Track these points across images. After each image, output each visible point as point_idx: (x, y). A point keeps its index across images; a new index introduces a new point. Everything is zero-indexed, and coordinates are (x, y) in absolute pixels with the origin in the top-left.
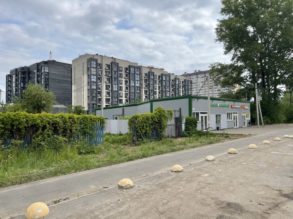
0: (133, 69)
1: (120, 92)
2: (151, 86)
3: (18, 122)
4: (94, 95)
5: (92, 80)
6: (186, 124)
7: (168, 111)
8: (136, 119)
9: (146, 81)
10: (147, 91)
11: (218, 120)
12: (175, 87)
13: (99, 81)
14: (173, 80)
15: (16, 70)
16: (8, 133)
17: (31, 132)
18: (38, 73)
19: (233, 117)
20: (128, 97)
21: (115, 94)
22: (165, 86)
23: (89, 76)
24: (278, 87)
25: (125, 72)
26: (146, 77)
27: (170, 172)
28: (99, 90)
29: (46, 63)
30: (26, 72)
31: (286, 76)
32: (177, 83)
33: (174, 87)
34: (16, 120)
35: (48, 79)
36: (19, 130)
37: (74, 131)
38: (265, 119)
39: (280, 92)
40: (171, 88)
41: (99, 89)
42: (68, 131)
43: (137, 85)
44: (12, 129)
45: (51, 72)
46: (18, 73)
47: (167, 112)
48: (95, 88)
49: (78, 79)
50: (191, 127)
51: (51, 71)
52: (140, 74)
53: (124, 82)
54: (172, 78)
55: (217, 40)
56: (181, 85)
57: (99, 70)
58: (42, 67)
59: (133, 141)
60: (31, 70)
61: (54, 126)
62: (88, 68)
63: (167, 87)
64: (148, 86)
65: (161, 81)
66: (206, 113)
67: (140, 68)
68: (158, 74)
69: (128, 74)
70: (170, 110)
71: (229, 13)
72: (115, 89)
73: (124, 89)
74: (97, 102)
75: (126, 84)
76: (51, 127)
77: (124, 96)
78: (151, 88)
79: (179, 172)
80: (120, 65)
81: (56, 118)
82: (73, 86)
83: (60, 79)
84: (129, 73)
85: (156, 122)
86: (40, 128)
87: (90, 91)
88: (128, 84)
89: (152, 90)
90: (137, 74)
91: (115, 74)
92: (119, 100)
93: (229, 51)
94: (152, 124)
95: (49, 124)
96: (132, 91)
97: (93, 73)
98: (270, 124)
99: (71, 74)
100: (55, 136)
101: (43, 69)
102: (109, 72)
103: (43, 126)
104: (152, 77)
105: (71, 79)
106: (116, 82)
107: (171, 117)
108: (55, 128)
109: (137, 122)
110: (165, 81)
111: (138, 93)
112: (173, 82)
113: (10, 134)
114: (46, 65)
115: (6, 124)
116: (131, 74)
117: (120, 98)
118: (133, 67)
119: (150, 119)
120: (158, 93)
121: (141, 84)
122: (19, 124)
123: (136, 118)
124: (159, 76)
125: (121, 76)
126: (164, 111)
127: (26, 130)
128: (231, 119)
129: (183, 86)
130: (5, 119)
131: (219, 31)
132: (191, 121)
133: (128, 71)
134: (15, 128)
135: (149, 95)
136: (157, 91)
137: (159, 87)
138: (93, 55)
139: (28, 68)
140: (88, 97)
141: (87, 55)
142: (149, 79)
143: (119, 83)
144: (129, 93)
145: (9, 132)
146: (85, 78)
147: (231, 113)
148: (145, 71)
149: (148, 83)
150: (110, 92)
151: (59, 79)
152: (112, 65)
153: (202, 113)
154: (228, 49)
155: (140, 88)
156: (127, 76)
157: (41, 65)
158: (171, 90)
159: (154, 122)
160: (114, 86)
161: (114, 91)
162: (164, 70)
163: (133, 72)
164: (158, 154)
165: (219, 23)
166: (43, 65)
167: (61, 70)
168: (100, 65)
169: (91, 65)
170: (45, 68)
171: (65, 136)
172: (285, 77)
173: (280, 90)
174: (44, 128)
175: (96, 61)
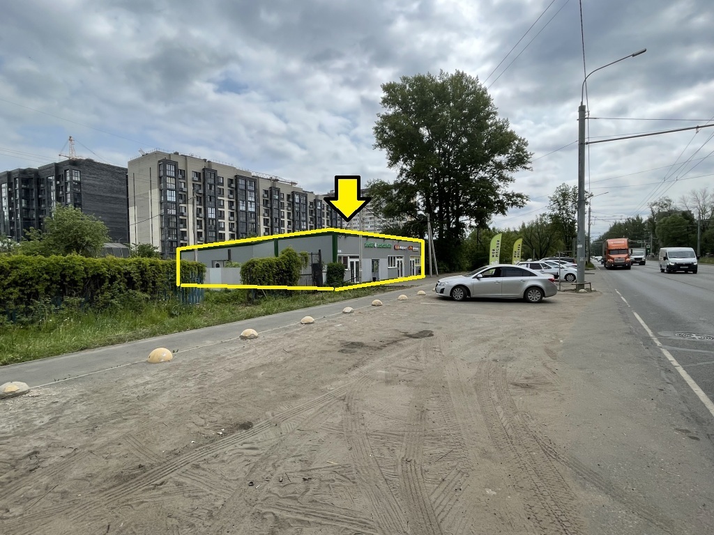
0: (243, 182)
1: (220, 221)
2: (275, 212)
3: (72, 271)
4: (172, 225)
5: (169, 199)
6: (328, 273)
7: (301, 254)
8: (254, 266)
9: (266, 203)
10: (268, 219)
11: (375, 267)
12: (316, 214)
13: (181, 201)
14: (311, 203)
15: (9, 174)
16: (56, 288)
17: (92, 286)
18: (58, 182)
19: (396, 263)
20: (235, 229)
21: (211, 223)
22: (299, 212)
23: (163, 192)
24: (461, 219)
25: (229, 186)
26: (266, 196)
27: (300, 325)
28: (181, 217)
29: (74, 163)
30: (32, 179)
31: (472, 204)
32: (319, 208)
33: (314, 215)
34: (70, 268)
35: (79, 194)
36: (74, 283)
37: (159, 284)
38: (442, 265)
39: (464, 227)
40: (309, 217)
41: (182, 214)
42: (151, 284)
43: (250, 209)
44: (62, 282)
45: (86, 181)
46: (13, 181)
47: (299, 256)
48: (174, 212)
49: (140, 196)
50: (335, 278)
51: (86, 179)
52: (256, 191)
53: (226, 204)
54: (310, 199)
55: (376, 146)
56: (325, 211)
57: (181, 181)
58: (65, 171)
59: (249, 299)
60: (42, 175)
61: (128, 276)
62: (160, 177)
63: (301, 214)
64: (269, 211)
65: (292, 204)
66: (357, 257)
67: (255, 180)
68: (286, 192)
69: (234, 190)
70: (304, 252)
71: (394, 105)
72: (211, 215)
73: (227, 215)
74: (179, 237)
75: (230, 207)
76: (123, 278)
77: (227, 227)
78: (276, 215)
79: (309, 323)
80: (219, 174)
81: (130, 264)
82: (131, 210)
83: (105, 195)
84: (236, 189)
85: (283, 270)
86: (107, 280)
87: (165, 218)
88: (234, 207)
89: (276, 219)
90: (251, 191)
91: (211, 189)
92: (218, 235)
93: (395, 163)
94: (277, 274)
95: (119, 274)
96: (242, 219)
97: (169, 186)
98: (448, 272)
99: (127, 187)
100: (131, 291)
101: (68, 174)
102: (200, 185)
103: (111, 276)
104: (277, 197)
105: (128, 196)
106: (212, 204)
107: (306, 263)
108: (130, 279)
109: (254, 270)
110: (299, 203)
111: (253, 224)
112: (311, 206)
113: (60, 288)
114: (76, 168)
115: (53, 274)
116: (239, 190)
117: (220, 232)
118: (242, 177)
119: (275, 266)
120: (286, 224)
121: (257, 208)
122: (74, 273)
123: (253, 264)
124: (288, 196)
125: (222, 193)
126: (295, 255)
127: (85, 283)
128: (394, 266)
129: (328, 214)
130: (51, 266)
131: (380, 131)
132: (335, 269)
133: (233, 185)
134: (68, 279)
135: (272, 227)
136: (286, 220)
137: (289, 214)
138: (170, 155)
139: (36, 172)
140: (162, 228)
141: (156, 154)
142: (271, 199)
143: (217, 205)
144: (237, 222)
145: (59, 286)
146: (155, 195)
147: (394, 258)
148: (264, 186)
149: (269, 205)
150: (201, 221)
151: (102, 194)
152: (204, 173)
153: (351, 257)
154: (394, 160)
155: (256, 214)
156: (231, 192)
157: (65, 168)
158: (309, 220)
159: (280, 270)
160: (209, 210)
161: (210, 219)
162: (297, 186)
163: (243, 188)
164: (286, 310)
165: (379, 119)
166: (68, 167)
167: (105, 178)
168: (183, 173)
169: (165, 171)
170: (74, 173)
171: (145, 291)
172: (470, 206)
173: (464, 224)
174: (113, 279)
175: (175, 164)
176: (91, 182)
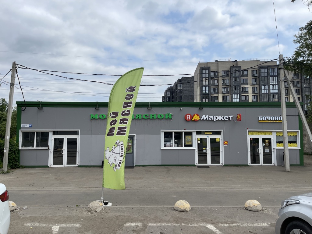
0: (266, 70)
13: (213, 93)
25: (253, 76)
35: (181, 97)
43: (272, 91)
48: (207, 101)
51: (184, 88)
53: (250, 90)
57: (214, 79)
66: (73, 133)
72: (236, 100)
73: (251, 98)
75: (254, 92)
84: (259, 77)
88: (257, 92)
90: (273, 76)
91: (235, 81)
96: (265, 100)
97: (204, 84)
106: (237, 91)
118: (265, 67)
133: (256, 75)
138: (207, 63)
141: (199, 64)
143: (241, 91)
152: (230, 70)
153: (57, 133)
156: (255, 80)
160: (234, 96)
163: (266, 75)
168: (217, 74)
170: (179, 86)
175: (208, 69)
176: (187, 89)
